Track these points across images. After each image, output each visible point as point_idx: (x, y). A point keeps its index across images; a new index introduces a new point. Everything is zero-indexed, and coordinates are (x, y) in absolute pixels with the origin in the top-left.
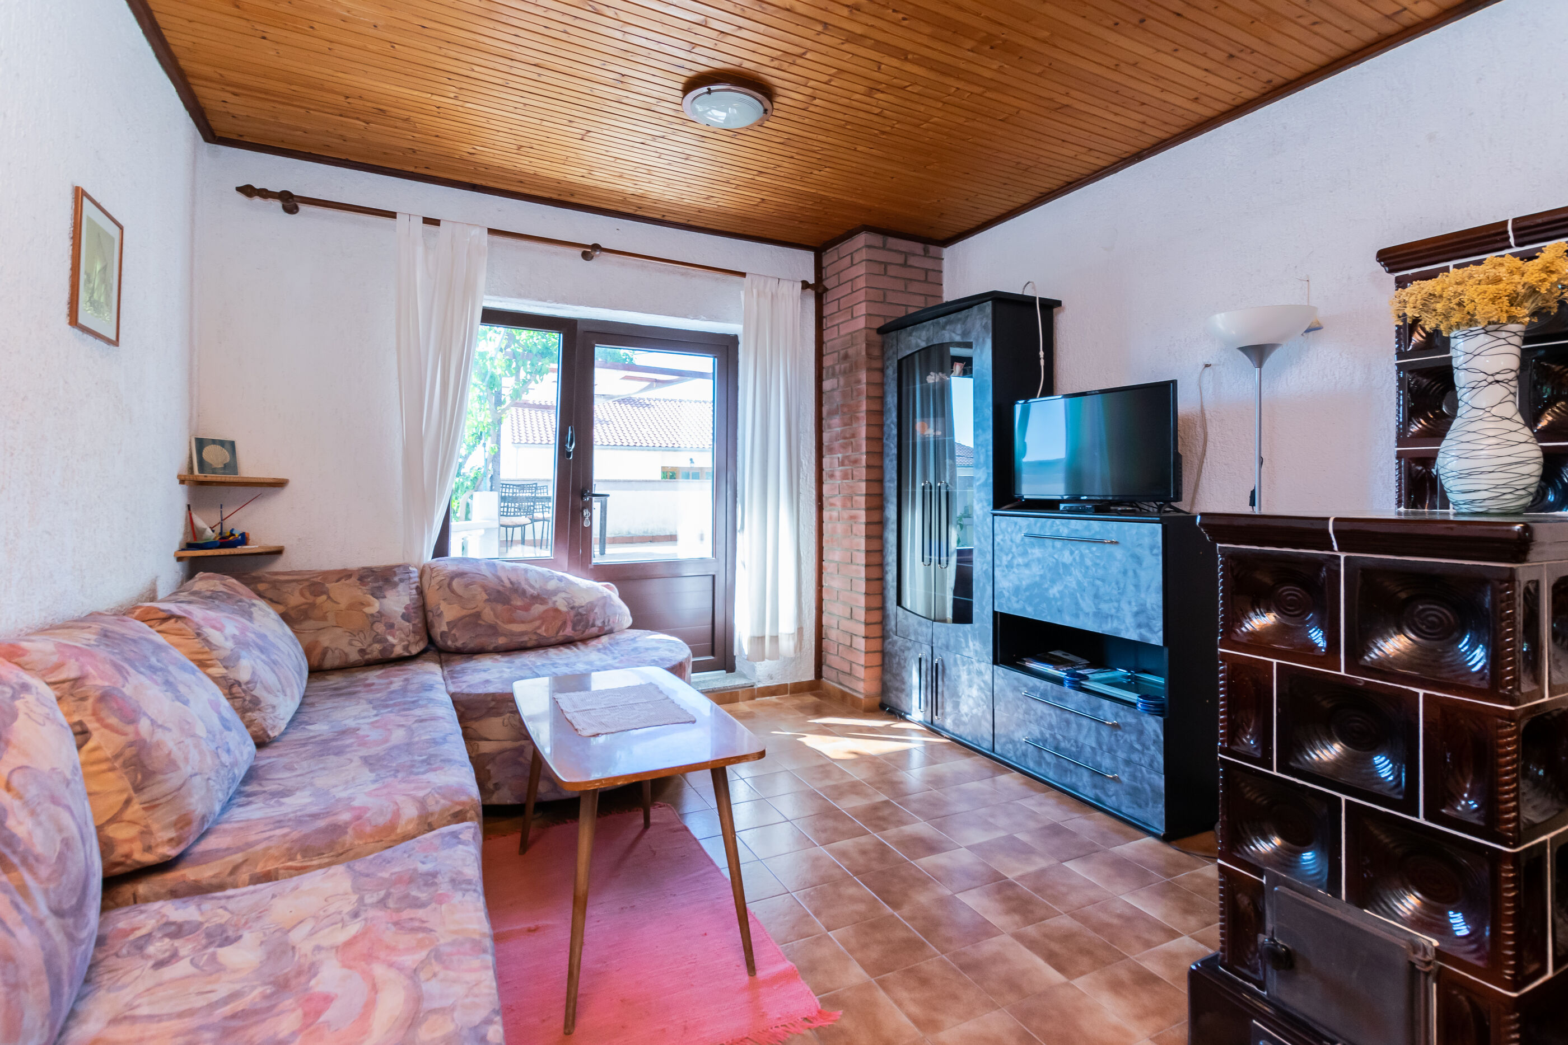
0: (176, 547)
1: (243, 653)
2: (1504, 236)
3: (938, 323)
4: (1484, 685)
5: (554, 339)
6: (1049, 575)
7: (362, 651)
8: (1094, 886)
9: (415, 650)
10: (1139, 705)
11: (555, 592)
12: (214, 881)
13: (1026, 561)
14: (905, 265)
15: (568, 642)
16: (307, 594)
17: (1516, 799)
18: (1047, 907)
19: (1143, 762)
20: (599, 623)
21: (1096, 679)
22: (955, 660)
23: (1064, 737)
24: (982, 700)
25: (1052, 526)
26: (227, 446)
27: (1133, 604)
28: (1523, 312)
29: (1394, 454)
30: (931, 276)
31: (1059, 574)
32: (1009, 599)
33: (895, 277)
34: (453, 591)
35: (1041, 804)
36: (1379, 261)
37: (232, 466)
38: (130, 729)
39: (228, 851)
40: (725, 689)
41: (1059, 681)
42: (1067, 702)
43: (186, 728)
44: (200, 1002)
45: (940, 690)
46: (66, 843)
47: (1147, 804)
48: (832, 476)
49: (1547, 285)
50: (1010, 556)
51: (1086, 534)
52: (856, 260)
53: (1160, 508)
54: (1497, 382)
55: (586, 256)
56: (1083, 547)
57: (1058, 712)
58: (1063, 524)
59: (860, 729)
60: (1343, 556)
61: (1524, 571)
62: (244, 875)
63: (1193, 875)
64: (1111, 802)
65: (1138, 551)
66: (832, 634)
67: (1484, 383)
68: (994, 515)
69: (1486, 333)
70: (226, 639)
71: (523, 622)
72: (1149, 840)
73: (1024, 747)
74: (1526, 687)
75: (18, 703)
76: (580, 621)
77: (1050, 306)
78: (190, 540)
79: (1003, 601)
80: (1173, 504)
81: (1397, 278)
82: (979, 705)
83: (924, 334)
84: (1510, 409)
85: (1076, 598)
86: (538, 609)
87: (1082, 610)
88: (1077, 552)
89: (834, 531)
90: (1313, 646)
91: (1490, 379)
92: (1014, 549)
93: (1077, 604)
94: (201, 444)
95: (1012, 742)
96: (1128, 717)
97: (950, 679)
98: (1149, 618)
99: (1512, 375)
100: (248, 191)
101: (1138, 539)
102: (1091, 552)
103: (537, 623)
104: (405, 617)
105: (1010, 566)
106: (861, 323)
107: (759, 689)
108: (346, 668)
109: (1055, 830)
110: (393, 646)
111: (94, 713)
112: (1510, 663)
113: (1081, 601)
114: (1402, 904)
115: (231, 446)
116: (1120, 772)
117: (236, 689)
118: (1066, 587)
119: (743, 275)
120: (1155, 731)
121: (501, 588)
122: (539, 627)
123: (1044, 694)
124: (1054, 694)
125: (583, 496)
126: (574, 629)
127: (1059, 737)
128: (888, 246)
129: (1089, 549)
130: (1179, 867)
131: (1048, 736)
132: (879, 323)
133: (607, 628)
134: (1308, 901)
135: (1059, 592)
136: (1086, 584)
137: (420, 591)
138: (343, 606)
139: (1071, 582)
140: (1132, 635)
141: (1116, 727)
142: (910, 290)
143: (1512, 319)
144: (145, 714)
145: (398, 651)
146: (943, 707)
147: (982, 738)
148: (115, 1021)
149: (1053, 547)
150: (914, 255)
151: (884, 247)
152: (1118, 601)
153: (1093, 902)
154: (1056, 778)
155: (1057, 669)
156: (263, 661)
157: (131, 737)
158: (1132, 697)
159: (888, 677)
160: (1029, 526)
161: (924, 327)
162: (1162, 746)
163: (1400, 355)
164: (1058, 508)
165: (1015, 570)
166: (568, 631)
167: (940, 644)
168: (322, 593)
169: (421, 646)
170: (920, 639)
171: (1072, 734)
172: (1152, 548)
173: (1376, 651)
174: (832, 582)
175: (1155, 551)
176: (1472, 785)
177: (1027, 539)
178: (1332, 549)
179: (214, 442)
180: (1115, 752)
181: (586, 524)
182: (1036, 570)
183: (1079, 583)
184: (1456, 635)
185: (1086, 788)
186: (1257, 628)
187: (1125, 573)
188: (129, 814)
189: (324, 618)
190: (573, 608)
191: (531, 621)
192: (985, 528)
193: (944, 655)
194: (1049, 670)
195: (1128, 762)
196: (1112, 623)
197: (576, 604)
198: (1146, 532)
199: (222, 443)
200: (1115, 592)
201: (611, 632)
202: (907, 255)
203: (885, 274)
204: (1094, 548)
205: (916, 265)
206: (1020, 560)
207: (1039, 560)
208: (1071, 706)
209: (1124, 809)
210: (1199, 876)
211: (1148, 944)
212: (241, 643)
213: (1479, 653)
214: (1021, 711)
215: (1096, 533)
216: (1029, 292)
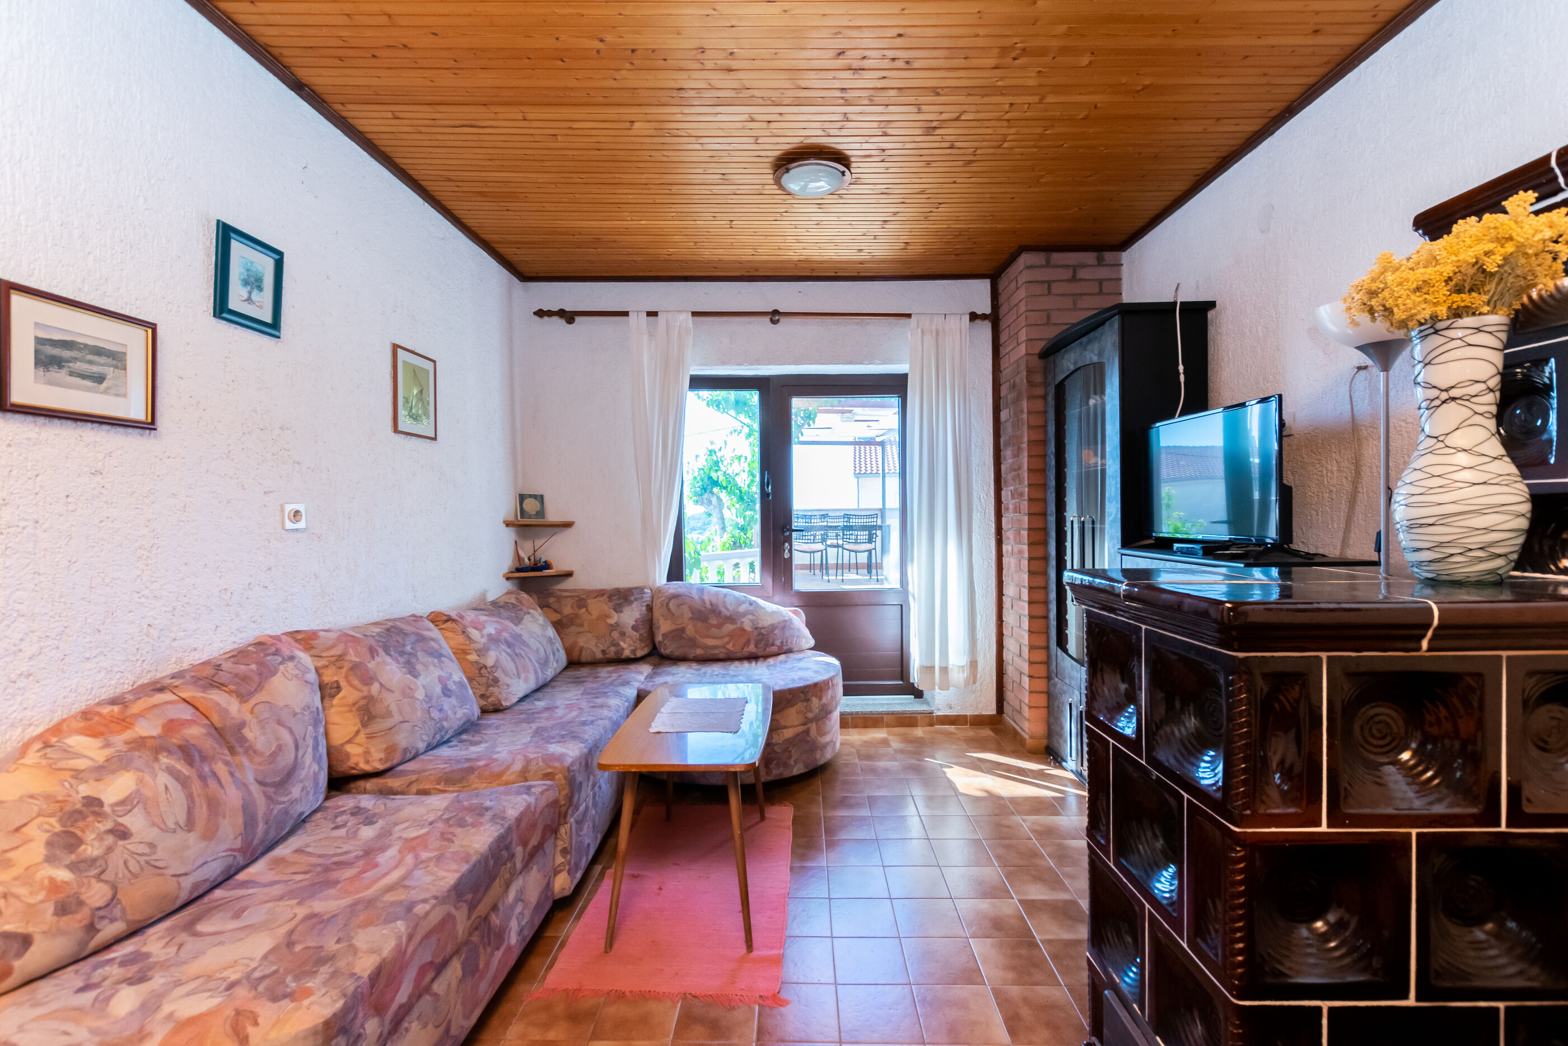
0: (506, 571)
1: (493, 647)
2: (1550, 176)
3: (1081, 343)
5: (753, 397)
7: (603, 652)
9: (640, 654)
11: (744, 614)
12: (399, 789)
14: (1074, 279)
15: (753, 658)
16: (575, 607)
20: (778, 643)
26: (539, 498)
30: (1107, 287)
33: (1062, 295)
34: (668, 609)
36: (1416, 230)
37: (541, 513)
38: (365, 688)
39: (413, 772)
40: (904, 713)
43: (407, 692)
44: (331, 852)
46: (280, 747)
48: (1007, 509)
49: (1498, 259)
52: (1020, 283)
54: (1454, 399)
55: (774, 322)
59: (1009, 768)
60: (1143, 628)
62: (414, 788)
66: (1010, 670)
68: (1122, 555)
70: (482, 636)
71: (715, 638)
75: (281, 667)
76: (761, 640)
77: (1204, 309)
78: (518, 565)
86: (729, 627)
89: (1009, 563)
91: (1444, 396)
94: (522, 498)
100: (540, 313)
103: (727, 639)
104: (634, 628)
106: (1022, 350)
107: (938, 716)
108: (595, 663)
110: (623, 649)
111: (346, 677)
115: (540, 498)
117: (483, 671)
119: (909, 316)
121: (703, 609)
122: (728, 643)
125: (783, 532)
126: (756, 646)
128: (1052, 262)
132: (1039, 347)
133: (785, 648)
137: (650, 608)
138: (594, 617)
142: (1079, 306)
144: (378, 680)
145: (627, 653)
148: (299, 851)
150: (1084, 266)
151: (1048, 264)
156: (507, 653)
157: (365, 693)
159: (1052, 720)
164: (1172, 549)
166: (752, 648)
168: (584, 606)
169: (646, 651)
170: (1073, 683)
174: (1009, 617)
179: (530, 496)
181: (786, 555)
188: (357, 740)
189: (582, 625)
190: (756, 629)
191: (722, 638)
197: (760, 626)
199: (535, 497)
201: (790, 651)
202: (1075, 268)
203: (1049, 293)
205: (1087, 277)
212: (494, 640)
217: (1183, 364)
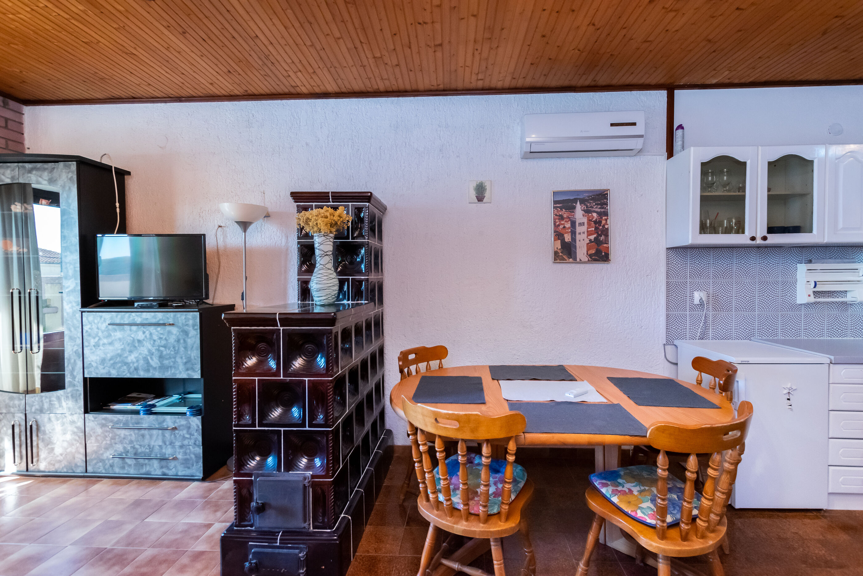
2: (328, 198)
3: (24, 167)
4: (324, 372)
6: (128, 348)
8: (166, 523)
10: (188, 413)
13: (110, 340)
17: (333, 410)
18: (136, 551)
19: (190, 443)
21: (161, 405)
22: (50, 419)
23: (140, 445)
24: (75, 440)
25: (129, 317)
27: (184, 358)
28: (334, 230)
29: (296, 280)
31: (135, 347)
32: (97, 368)
35: (126, 492)
36: (291, 197)
41: (137, 412)
42: (142, 423)
45: (35, 444)
47: (193, 465)
50: (97, 339)
51: (154, 321)
53: (198, 303)
54: (327, 255)
56: (152, 329)
57: (136, 431)
58: (137, 315)
60: (281, 328)
61: (334, 329)
63: (218, 492)
64: (171, 473)
65: (186, 328)
67: (323, 255)
68: (82, 312)
69: (324, 236)
72: (196, 484)
73: (111, 461)
74: (335, 370)
77: (122, 174)
79: (92, 369)
80: (205, 301)
81: (297, 205)
82: (73, 445)
83: (8, 172)
84: (330, 266)
85: (148, 360)
87: (152, 366)
88: (147, 332)
90: (270, 369)
91: (325, 254)
92: (100, 334)
93: (148, 363)
95: (102, 461)
96: (181, 421)
97: (44, 433)
98: (193, 364)
99: (331, 253)
101: (186, 322)
102: (157, 331)
105: (97, 345)
109: (137, 503)
112: (331, 363)
113: (150, 361)
114: (301, 463)
116: (177, 453)
118: (140, 354)
120: (197, 425)
123: (126, 423)
124: (133, 421)
127: (137, 446)
129: (156, 329)
130: (210, 490)
131: (129, 448)
134: (271, 478)
135: (135, 358)
136: (154, 351)
139: (144, 351)
140: (184, 375)
141: (175, 429)
143: (331, 232)
146: (38, 455)
147: (77, 466)
149: (131, 330)
152: (175, 358)
153: (165, 533)
154: (136, 472)
155: (134, 405)
158: (184, 409)
160: (111, 318)
161: (8, 167)
162: (201, 431)
163: (299, 238)
164: (134, 305)
165: (101, 348)
167: (33, 410)
170: (12, 410)
171: (146, 442)
172: (194, 326)
173: (293, 366)
175: (196, 327)
176: (322, 409)
177: (110, 327)
178: (278, 326)
180: (174, 443)
182: (118, 346)
183: (149, 351)
184: (317, 355)
185: (155, 469)
186: (250, 365)
187: (178, 341)
192: (75, 321)
193: (38, 417)
194: (129, 407)
195: (181, 447)
196: (171, 371)
198: (190, 317)
200: (172, 353)
204: (159, 329)
206: (105, 341)
207: (120, 339)
208: (145, 425)
209: (180, 474)
210: (220, 490)
211: (198, 538)
213: (323, 360)
214: (108, 439)
215: (160, 320)
216: (105, 161)
217: (119, 202)
